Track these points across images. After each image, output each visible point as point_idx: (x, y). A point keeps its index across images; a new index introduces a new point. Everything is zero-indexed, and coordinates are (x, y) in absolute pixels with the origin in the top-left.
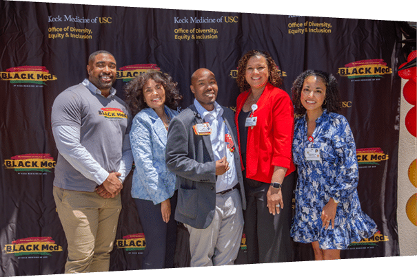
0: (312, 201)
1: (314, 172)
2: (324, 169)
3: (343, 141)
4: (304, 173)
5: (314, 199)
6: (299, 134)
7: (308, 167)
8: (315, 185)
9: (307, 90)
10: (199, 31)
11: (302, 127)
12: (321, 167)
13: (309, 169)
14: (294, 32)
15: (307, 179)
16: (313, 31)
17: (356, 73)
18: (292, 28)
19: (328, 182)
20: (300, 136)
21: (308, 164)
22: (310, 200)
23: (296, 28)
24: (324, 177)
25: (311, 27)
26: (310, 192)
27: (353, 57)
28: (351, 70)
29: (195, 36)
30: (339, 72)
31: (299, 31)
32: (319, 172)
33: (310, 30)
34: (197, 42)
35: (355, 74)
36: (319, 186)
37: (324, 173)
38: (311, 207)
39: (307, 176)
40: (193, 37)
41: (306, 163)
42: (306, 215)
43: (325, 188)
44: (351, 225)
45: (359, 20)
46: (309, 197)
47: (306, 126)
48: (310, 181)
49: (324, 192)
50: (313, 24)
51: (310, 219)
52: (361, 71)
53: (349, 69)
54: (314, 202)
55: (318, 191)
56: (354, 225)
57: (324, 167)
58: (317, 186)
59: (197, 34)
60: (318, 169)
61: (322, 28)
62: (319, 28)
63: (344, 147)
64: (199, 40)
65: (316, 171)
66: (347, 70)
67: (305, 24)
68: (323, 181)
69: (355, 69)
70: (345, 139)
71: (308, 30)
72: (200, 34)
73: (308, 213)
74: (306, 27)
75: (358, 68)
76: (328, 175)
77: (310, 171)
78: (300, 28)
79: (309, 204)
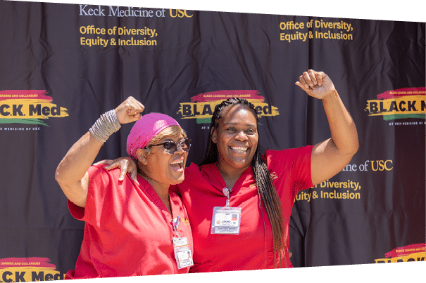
10: (124, 31)
14: (289, 38)
16: (323, 35)
17: (396, 109)
18: (287, 32)
23: (292, 32)
25: (320, 30)
27: (389, 83)
28: (387, 103)
29: (117, 41)
30: (369, 108)
31: (298, 36)
33: (318, 35)
34: (121, 51)
35: (394, 112)
40: (113, 42)
45: (396, 22)
50: (323, 24)
52: (403, 106)
53: (385, 102)
59: (119, 37)
61: (339, 31)
62: (333, 31)
64: (124, 47)
66: (381, 104)
67: (309, 25)
69: (395, 103)
71: (314, 34)
72: (127, 37)
74: (310, 29)
75: (398, 101)
78: (300, 30)
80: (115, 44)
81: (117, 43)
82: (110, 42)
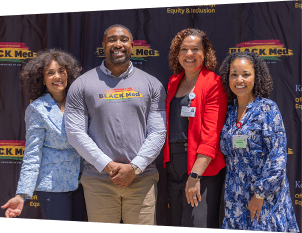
0: (237, 195)
1: (241, 161)
2: (252, 158)
3: (271, 130)
4: (231, 163)
5: (239, 191)
6: (229, 120)
7: (234, 156)
8: (241, 175)
9: (235, 75)
11: (232, 112)
12: (248, 156)
13: (236, 158)
14: (301, 6)
15: (234, 170)
19: (255, 172)
20: (229, 122)
21: (234, 152)
22: (234, 194)
24: (251, 167)
26: (235, 185)
32: (246, 161)
34: (192, 17)
36: (246, 177)
37: (251, 162)
38: (234, 201)
39: (233, 166)
40: (188, 11)
41: (232, 152)
42: (229, 210)
43: (251, 179)
44: (277, 220)
46: (233, 191)
47: (236, 111)
48: (237, 171)
49: (250, 183)
51: (233, 215)
54: (239, 195)
55: (243, 182)
56: (279, 220)
57: (251, 155)
58: (243, 177)
60: (245, 158)
63: (272, 136)
64: (195, 14)
65: (243, 160)
68: (249, 170)
70: (273, 128)
72: (196, 8)
73: (230, 208)
76: (255, 164)
77: (236, 160)
79: (233, 198)
80: (189, 12)
81: (190, 11)
82: (185, 10)
